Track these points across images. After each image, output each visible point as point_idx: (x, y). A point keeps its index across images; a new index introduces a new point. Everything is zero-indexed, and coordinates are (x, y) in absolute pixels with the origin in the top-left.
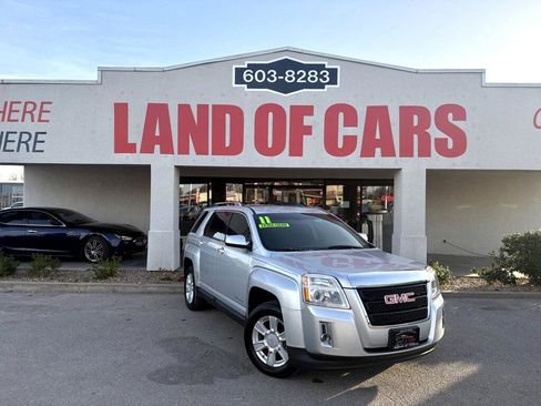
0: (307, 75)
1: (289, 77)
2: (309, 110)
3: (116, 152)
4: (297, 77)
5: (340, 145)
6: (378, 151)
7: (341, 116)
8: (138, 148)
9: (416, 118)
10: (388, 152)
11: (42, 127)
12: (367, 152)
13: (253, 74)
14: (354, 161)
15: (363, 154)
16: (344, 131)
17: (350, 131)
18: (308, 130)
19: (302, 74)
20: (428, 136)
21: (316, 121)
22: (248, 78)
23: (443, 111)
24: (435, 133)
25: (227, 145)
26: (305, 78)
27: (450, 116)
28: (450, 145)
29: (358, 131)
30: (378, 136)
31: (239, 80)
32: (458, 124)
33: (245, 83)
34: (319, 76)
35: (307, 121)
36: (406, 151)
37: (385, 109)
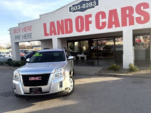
0: (89, 4)
1: (84, 6)
2: (90, 16)
3: (45, 36)
4: (86, 6)
5: (101, 25)
6: (114, 26)
7: (100, 15)
8: (49, 34)
9: (128, 11)
10: (117, 25)
11: (31, 32)
12: (110, 27)
13: (74, 8)
14: (106, 30)
15: (109, 28)
16: (102, 21)
17: (104, 20)
18: (91, 22)
19: (87, 4)
20: (133, 17)
21: (93, 19)
22: (73, 9)
23: (139, 6)
24: (135, 15)
25: (69, 30)
26: (89, 6)
27: (142, 8)
28: (143, 19)
29: (106, 20)
30: (113, 20)
31: (70, 11)
32: (146, 10)
33: (72, 11)
34: (93, 4)
35: (90, 19)
36: (124, 24)
37: (115, 10)
